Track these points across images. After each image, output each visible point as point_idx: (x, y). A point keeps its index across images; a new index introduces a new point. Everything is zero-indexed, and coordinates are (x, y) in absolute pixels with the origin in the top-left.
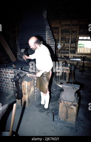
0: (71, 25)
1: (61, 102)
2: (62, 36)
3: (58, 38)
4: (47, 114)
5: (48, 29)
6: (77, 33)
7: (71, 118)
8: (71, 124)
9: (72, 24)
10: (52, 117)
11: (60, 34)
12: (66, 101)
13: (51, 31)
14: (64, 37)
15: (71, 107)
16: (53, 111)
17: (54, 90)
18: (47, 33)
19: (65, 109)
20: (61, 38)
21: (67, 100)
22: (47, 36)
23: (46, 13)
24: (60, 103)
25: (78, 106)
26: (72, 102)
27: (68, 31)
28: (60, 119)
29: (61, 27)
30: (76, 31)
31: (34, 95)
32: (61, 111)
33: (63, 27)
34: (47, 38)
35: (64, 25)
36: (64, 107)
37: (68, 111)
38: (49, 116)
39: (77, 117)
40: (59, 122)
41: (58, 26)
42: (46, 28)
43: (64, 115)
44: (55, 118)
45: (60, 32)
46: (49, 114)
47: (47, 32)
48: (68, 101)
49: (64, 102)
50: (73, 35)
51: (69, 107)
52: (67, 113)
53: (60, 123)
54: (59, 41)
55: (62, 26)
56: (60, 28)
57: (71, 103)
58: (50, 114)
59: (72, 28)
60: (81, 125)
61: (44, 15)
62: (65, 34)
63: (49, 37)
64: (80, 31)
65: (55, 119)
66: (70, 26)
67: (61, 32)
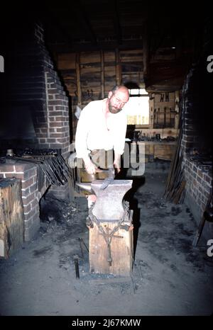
0: (103, 65)
1: (92, 226)
2: (83, 90)
3: (74, 95)
4: (60, 267)
5: (50, 67)
6: (116, 81)
7: (121, 262)
8: (120, 276)
9: (104, 63)
10: (75, 271)
11: (79, 84)
12: (103, 221)
13: (56, 73)
14: (88, 91)
15: (116, 234)
16: (76, 257)
17: (75, 210)
18: (46, 75)
19: (103, 242)
20: (83, 95)
21: (107, 218)
22: (46, 83)
23: (41, 31)
24: (91, 230)
25: (132, 228)
26: (117, 221)
27: (96, 78)
28: (93, 270)
29: (80, 69)
30: (115, 76)
31: (24, 224)
32: (94, 249)
33: (84, 69)
34: (47, 89)
35: (86, 64)
36: (101, 237)
37: (111, 245)
38: (66, 269)
39: (134, 257)
40: (92, 277)
41: (73, 66)
42: (44, 64)
43: (103, 258)
44: (80, 270)
45: (78, 80)
46: (64, 266)
47: (48, 74)
48: (108, 221)
49: (98, 224)
50: (108, 85)
51: (112, 235)
52: (110, 251)
53: (95, 278)
54: (77, 100)
55: (82, 66)
56: (78, 72)
57: (116, 224)
58: (67, 266)
59: (104, 71)
60: (145, 275)
61: (36, 35)
62: (90, 84)
63: (52, 86)
64: (124, 76)
65: (80, 273)
66: (101, 67)
67: (81, 81)
